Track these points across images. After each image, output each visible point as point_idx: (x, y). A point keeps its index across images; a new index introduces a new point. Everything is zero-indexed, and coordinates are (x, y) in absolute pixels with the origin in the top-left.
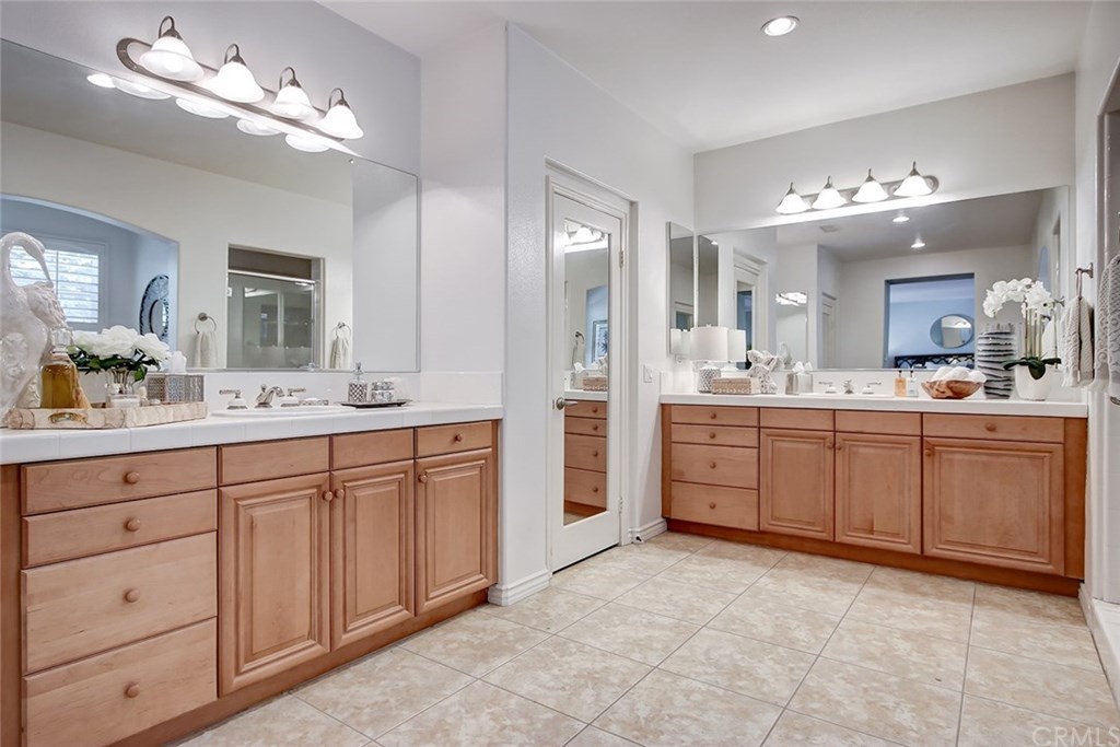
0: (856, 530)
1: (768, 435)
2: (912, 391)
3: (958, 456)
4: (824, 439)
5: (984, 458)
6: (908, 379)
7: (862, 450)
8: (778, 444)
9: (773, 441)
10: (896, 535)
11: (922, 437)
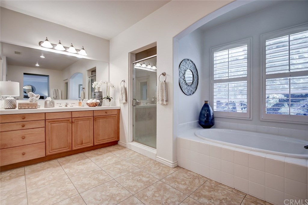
0: (78, 145)
1: (49, 122)
2: (83, 105)
3: (100, 120)
4: (69, 120)
5: (105, 119)
6: (82, 102)
7: (79, 122)
8: (53, 125)
9: (51, 124)
10: (88, 143)
11: (93, 116)
